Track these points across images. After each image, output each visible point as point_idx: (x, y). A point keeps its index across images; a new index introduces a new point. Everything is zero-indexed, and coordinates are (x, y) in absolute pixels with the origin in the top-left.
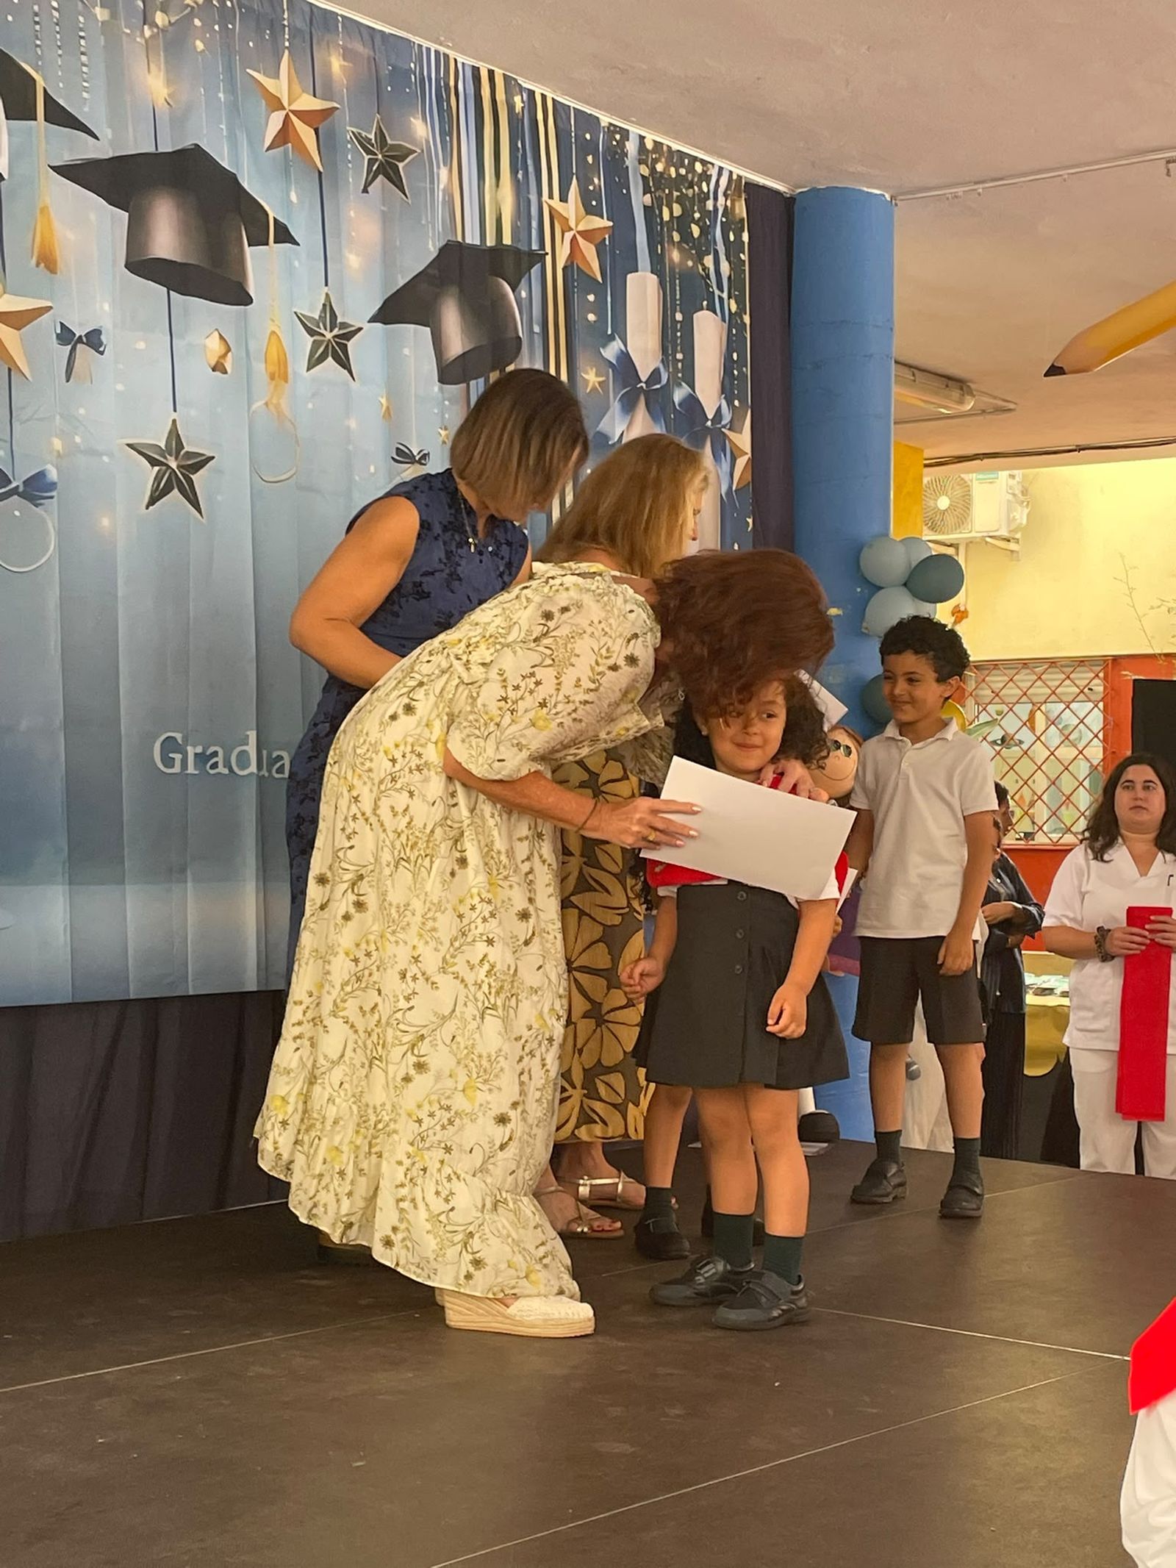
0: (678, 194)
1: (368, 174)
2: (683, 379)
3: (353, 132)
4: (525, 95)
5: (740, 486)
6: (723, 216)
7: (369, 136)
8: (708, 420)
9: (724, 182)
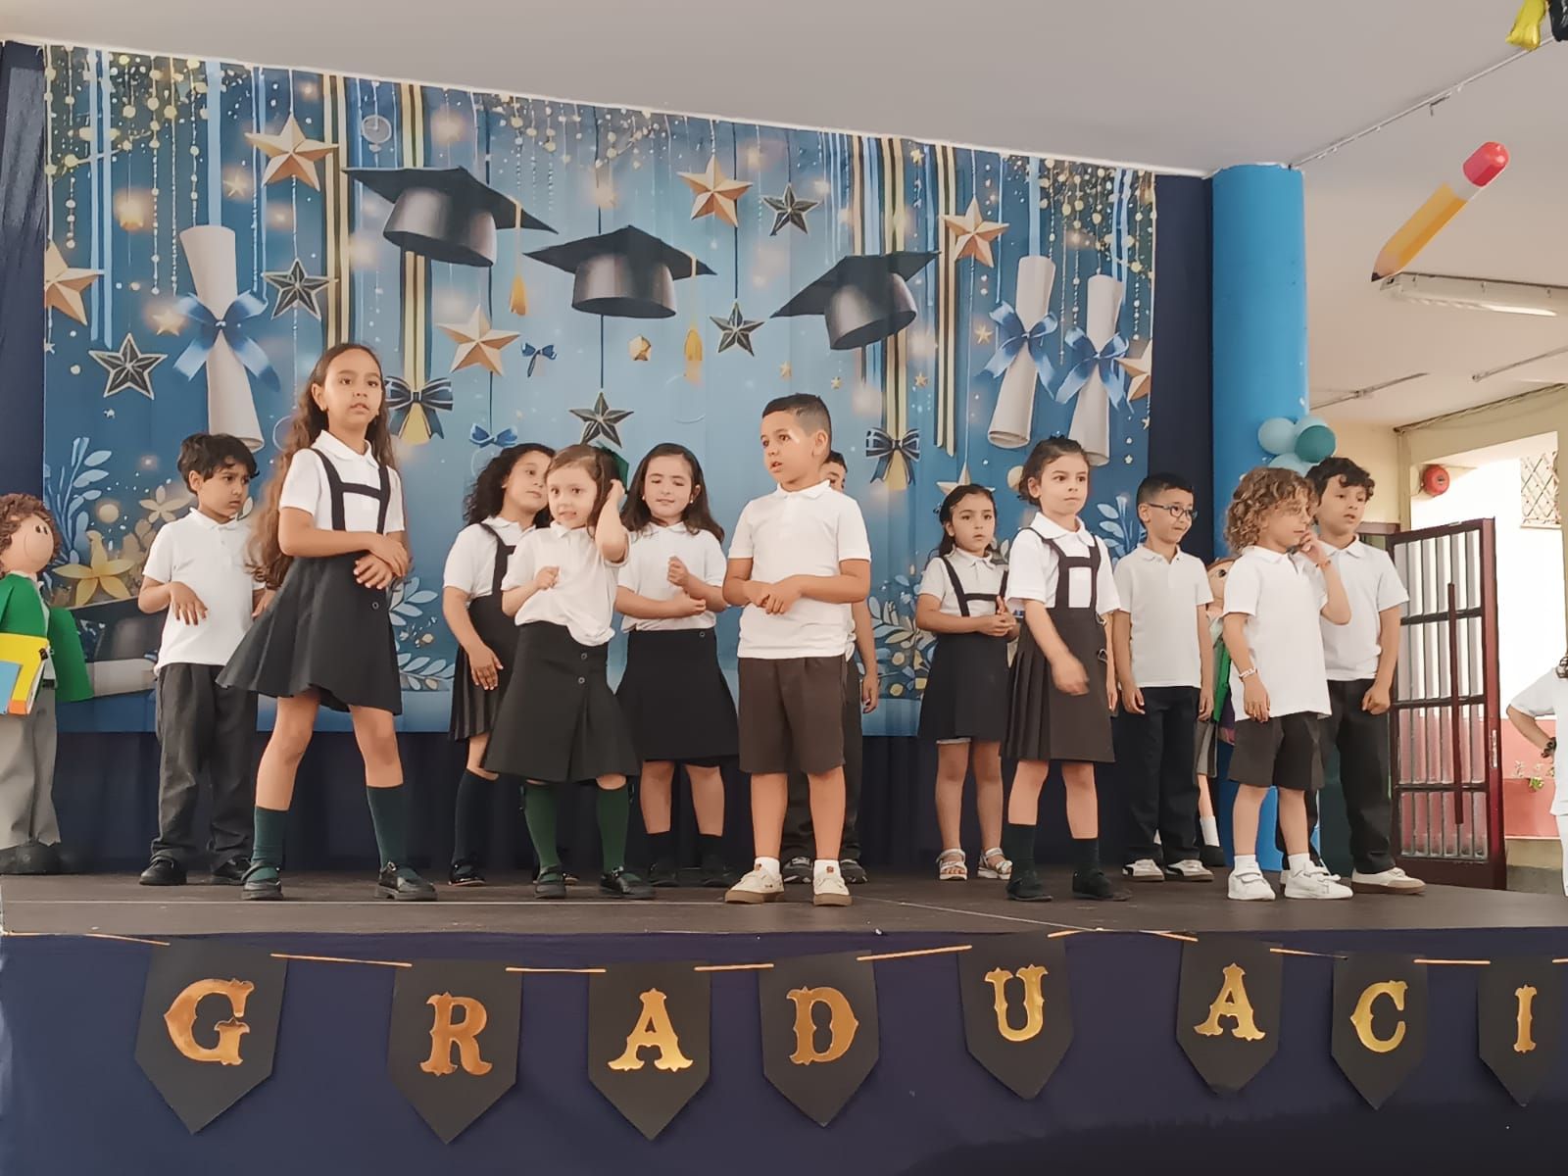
0: (1082, 193)
1: (777, 223)
2: (1078, 325)
3: (765, 199)
4: (926, 150)
5: (1137, 396)
6: (1129, 203)
7: (780, 198)
8: (1096, 353)
9: (1128, 180)
